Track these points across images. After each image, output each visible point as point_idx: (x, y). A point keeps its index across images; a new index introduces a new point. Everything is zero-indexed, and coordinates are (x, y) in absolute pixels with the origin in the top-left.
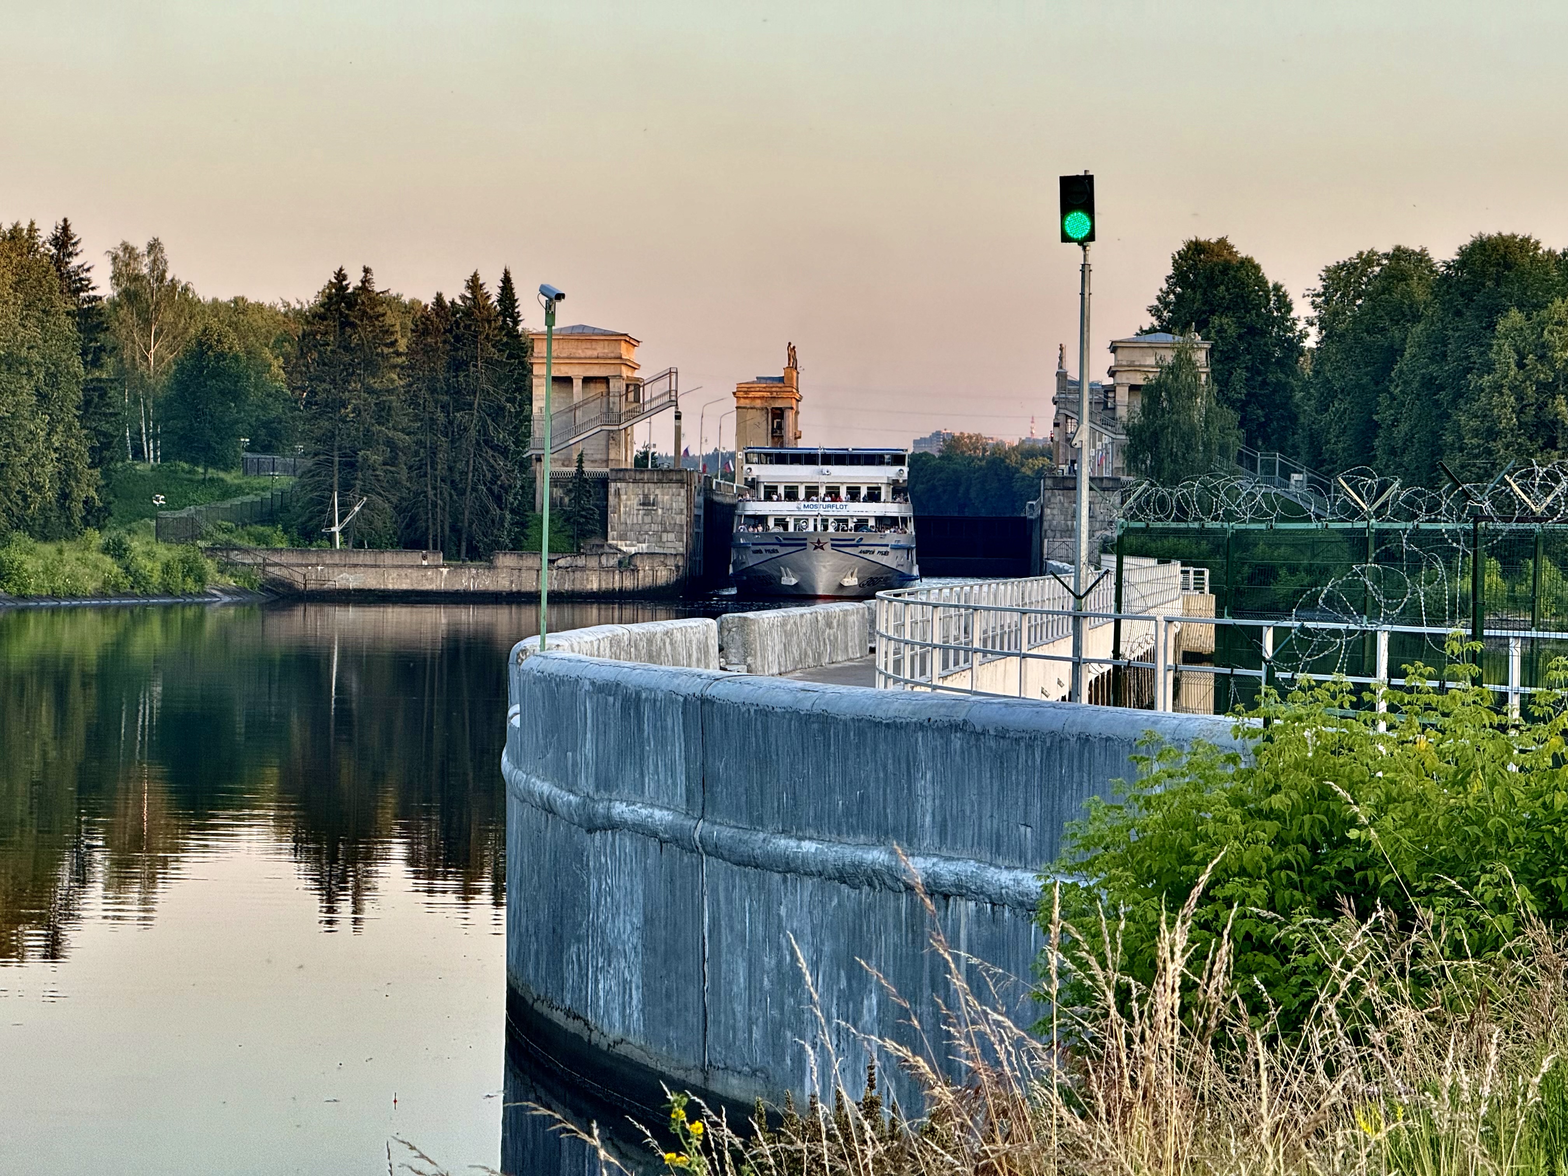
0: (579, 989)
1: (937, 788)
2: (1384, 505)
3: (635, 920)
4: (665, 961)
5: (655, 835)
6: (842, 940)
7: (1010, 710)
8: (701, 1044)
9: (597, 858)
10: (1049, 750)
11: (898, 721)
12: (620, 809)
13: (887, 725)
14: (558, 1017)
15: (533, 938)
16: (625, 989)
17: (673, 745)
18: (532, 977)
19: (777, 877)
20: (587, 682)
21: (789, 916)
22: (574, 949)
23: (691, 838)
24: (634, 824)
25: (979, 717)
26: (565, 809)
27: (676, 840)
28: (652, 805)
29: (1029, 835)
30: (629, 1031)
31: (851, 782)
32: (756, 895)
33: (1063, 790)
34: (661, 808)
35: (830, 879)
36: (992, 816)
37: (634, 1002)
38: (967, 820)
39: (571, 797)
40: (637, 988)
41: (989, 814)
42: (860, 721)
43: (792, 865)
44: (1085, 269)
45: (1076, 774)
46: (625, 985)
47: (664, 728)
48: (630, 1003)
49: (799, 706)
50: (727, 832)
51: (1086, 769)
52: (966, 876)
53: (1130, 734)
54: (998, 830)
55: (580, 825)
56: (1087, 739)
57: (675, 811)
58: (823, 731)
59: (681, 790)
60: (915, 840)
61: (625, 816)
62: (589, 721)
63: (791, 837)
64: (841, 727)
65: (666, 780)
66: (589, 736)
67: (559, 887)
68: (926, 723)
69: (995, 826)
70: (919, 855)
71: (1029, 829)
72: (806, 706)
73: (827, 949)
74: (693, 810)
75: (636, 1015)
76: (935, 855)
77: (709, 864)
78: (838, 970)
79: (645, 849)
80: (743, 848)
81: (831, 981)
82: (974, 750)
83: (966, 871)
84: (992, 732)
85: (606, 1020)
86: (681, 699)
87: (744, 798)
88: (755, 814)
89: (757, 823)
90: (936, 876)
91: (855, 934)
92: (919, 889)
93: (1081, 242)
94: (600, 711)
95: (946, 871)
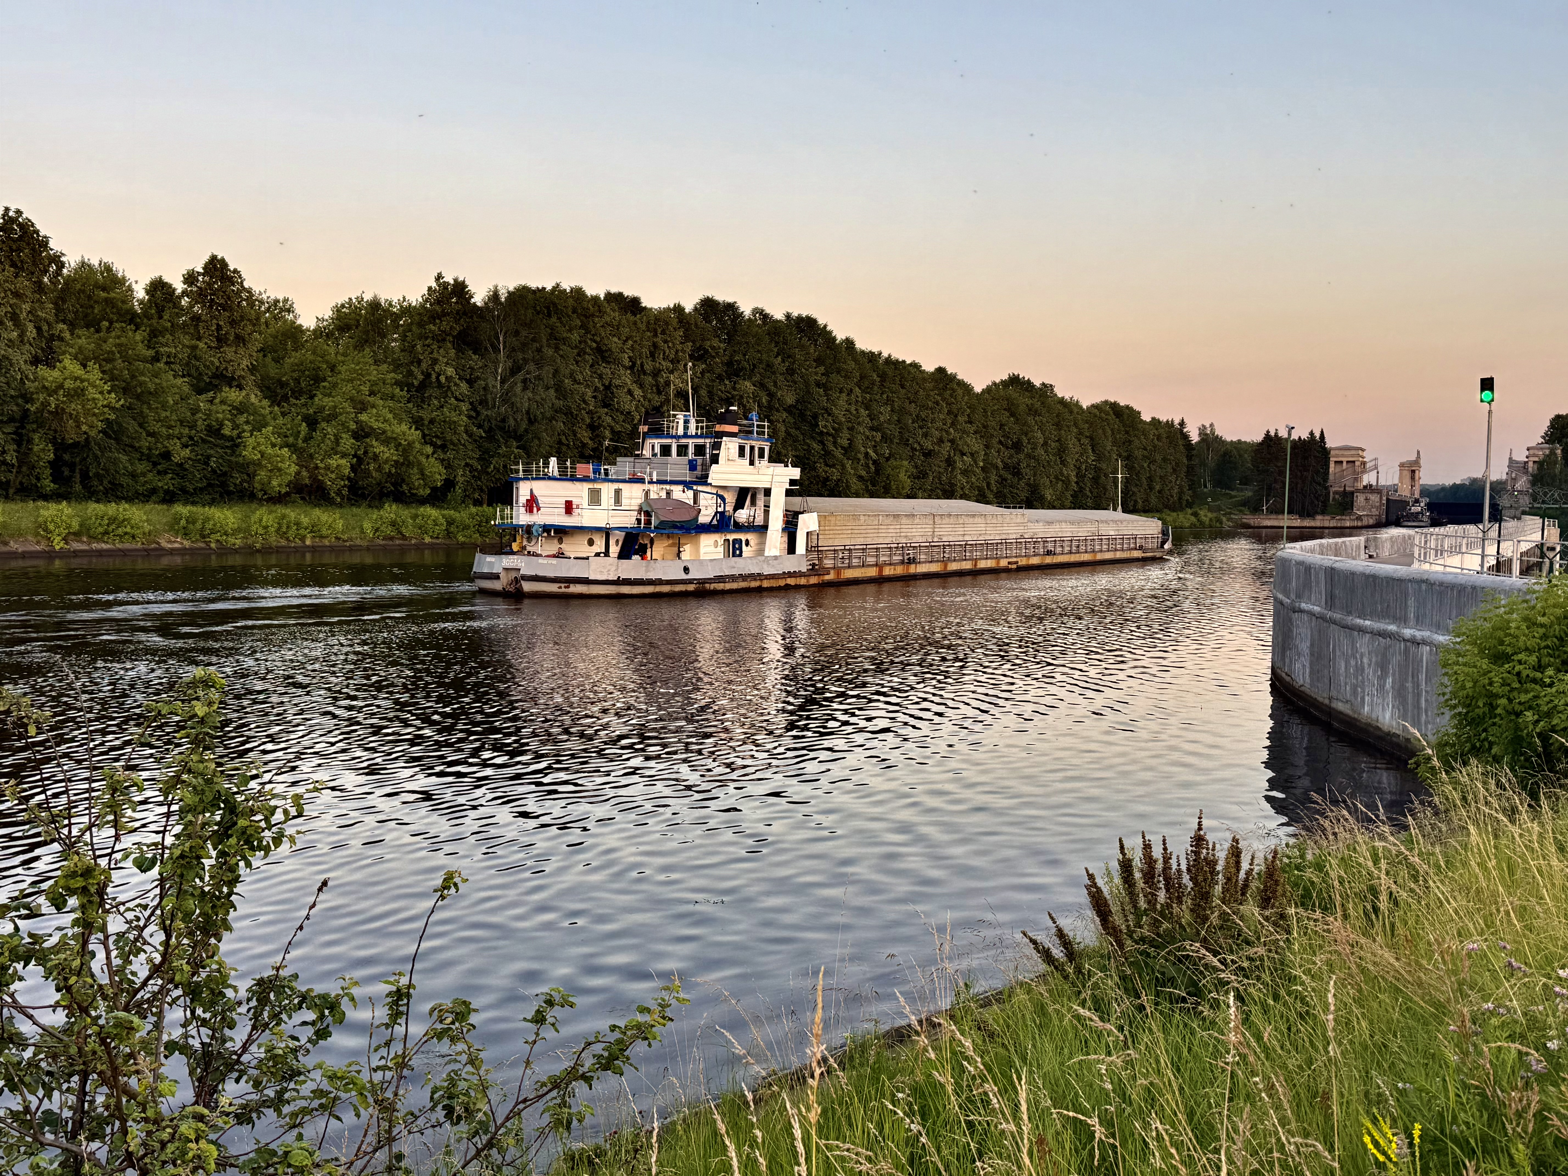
0: (1290, 666)
1: (1416, 604)
3: (1308, 644)
4: (1317, 660)
5: (1315, 615)
6: (1379, 657)
8: (1329, 690)
9: (1296, 622)
10: (1460, 591)
11: (1402, 579)
12: (1304, 606)
13: (1398, 581)
14: (1284, 675)
15: (1277, 647)
17: (1321, 584)
18: (1278, 661)
19: (1356, 633)
21: (1360, 647)
22: (1290, 653)
23: (1326, 617)
24: (1308, 611)
25: (1432, 578)
26: (1286, 604)
27: (1321, 618)
28: (1314, 605)
30: (1305, 682)
31: (1384, 600)
32: (1349, 639)
33: (1465, 606)
34: (1317, 606)
35: (1375, 635)
36: (1437, 615)
38: (1427, 616)
39: (1288, 600)
40: (1308, 668)
42: (1387, 578)
43: (1361, 629)
44: (1490, 412)
45: (1471, 601)
46: (1304, 666)
47: (1318, 578)
48: (1306, 673)
49: (1365, 572)
50: (1339, 616)
51: (1475, 599)
52: (1426, 637)
53: (1494, 586)
55: (1291, 610)
56: (1476, 588)
57: (1321, 607)
58: (1374, 581)
59: (1323, 600)
60: (1407, 623)
61: (1305, 608)
62: (1294, 574)
63: (1361, 619)
64: (1380, 580)
65: (1319, 596)
66: (1294, 580)
67: (1284, 631)
68: (1412, 581)
69: (1438, 619)
70: (1408, 628)
71: (1451, 621)
72: (1367, 572)
73: (1374, 660)
74: (1327, 607)
75: (1307, 677)
76: (1414, 628)
77: (1333, 626)
78: (1378, 667)
79: (1311, 619)
80: (1344, 622)
81: (1375, 672)
82: (1430, 590)
84: (1438, 584)
85: (1298, 678)
86: (1324, 568)
87: (1345, 604)
88: (1349, 610)
89: (1349, 613)
90: (1414, 636)
91: (1384, 655)
92: (1408, 641)
93: (1489, 403)
94: (1298, 571)
95: (1419, 634)
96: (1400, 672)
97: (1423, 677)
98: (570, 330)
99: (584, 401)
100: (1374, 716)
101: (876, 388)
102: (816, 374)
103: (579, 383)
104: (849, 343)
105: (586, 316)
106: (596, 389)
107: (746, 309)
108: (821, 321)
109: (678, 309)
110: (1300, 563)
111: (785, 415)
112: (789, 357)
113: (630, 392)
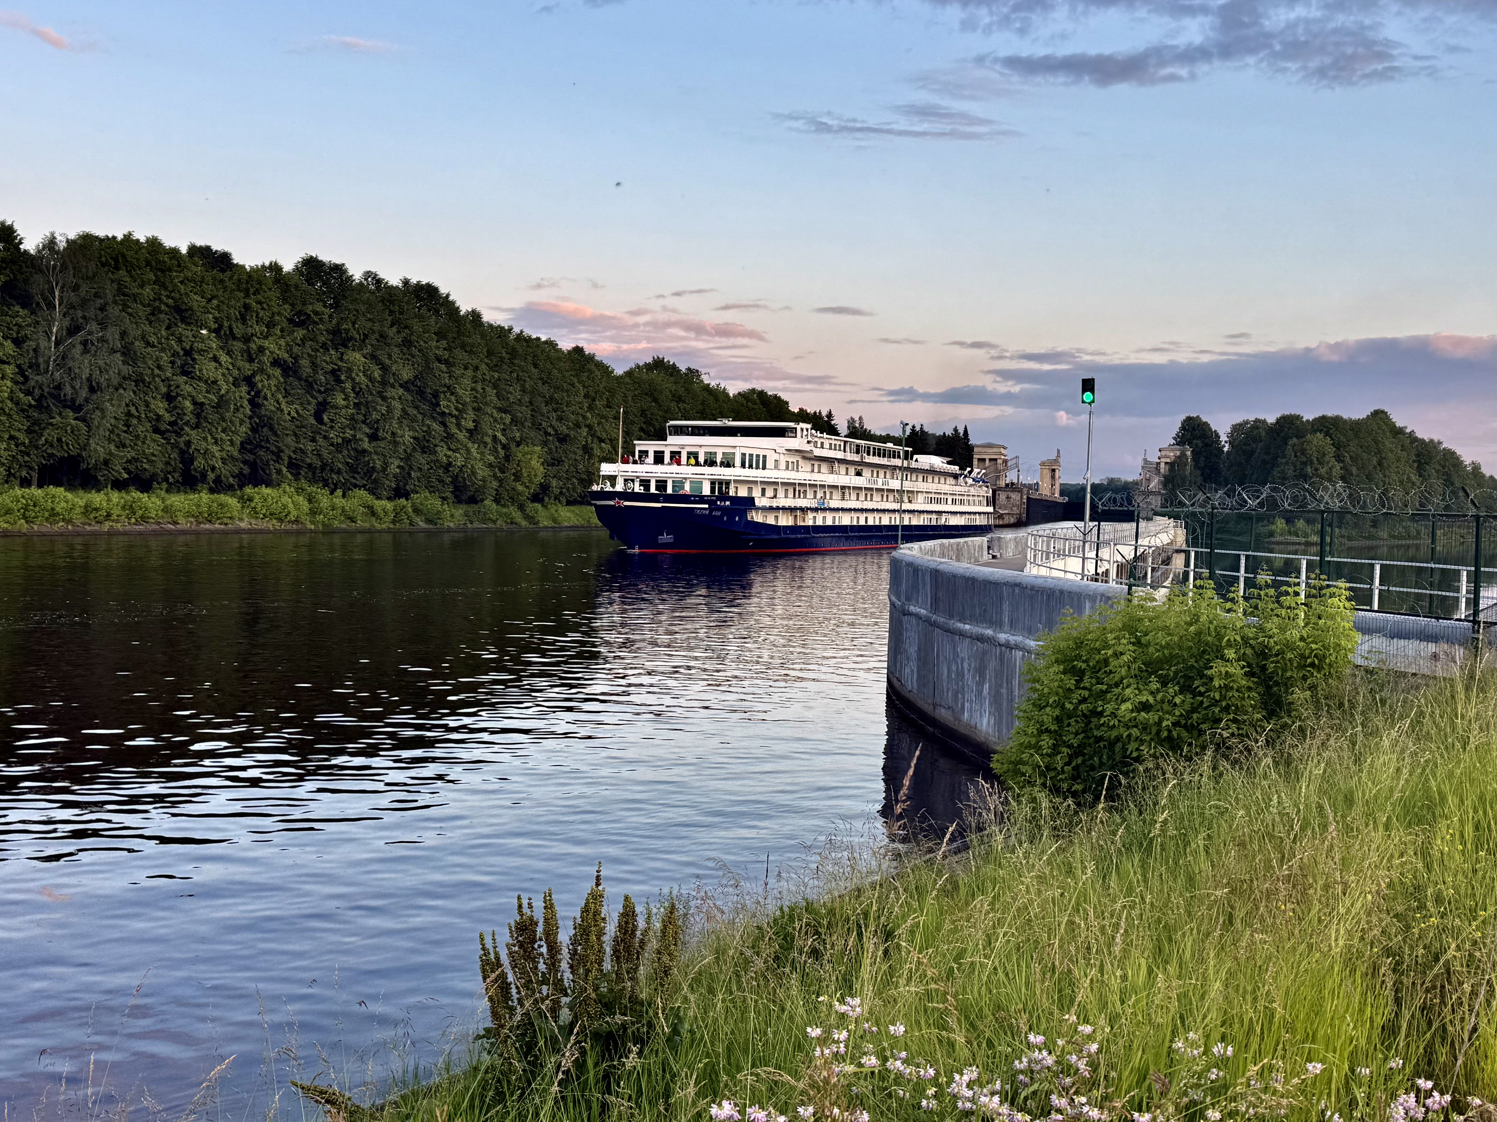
1: (1010, 608)
3: (915, 648)
4: (924, 664)
5: (922, 618)
6: (978, 662)
8: (933, 698)
9: (906, 625)
10: (1049, 595)
12: (911, 608)
13: (994, 583)
17: (927, 587)
19: (957, 637)
21: (961, 652)
24: (915, 614)
26: (898, 607)
28: (921, 607)
30: (913, 689)
31: (981, 604)
32: (951, 643)
34: (923, 609)
35: (974, 639)
36: (1028, 620)
38: (1020, 620)
40: (915, 671)
42: (985, 580)
43: (962, 633)
44: (1090, 414)
46: (912, 671)
48: (913, 678)
50: (942, 620)
52: (1019, 642)
57: (927, 610)
59: (929, 603)
60: (1002, 627)
61: (913, 611)
62: (904, 576)
63: (962, 623)
64: (979, 583)
66: (904, 581)
68: (1006, 583)
69: (1029, 623)
70: (1003, 632)
71: (1041, 626)
72: (968, 574)
73: (973, 665)
74: (932, 610)
75: (915, 684)
76: (1008, 633)
77: (937, 630)
78: (976, 673)
79: (919, 623)
80: (947, 626)
81: (974, 677)
82: (1023, 594)
84: (1029, 588)
85: (908, 685)
86: (930, 570)
87: (947, 607)
88: (951, 613)
89: (951, 616)
90: (1008, 641)
91: (982, 660)
92: (1003, 645)
93: (1090, 403)
94: (908, 572)
95: (1013, 639)
96: (996, 678)
97: (1016, 683)
98: (142, 286)
99: (159, 367)
100: (973, 723)
101: (505, 367)
102: (438, 348)
103: (153, 346)
104: (475, 315)
105: (162, 269)
106: (175, 354)
107: (356, 273)
108: (443, 290)
109: (275, 268)
110: (910, 564)
111: (401, 391)
112: (406, 327)
113: (215, 359)
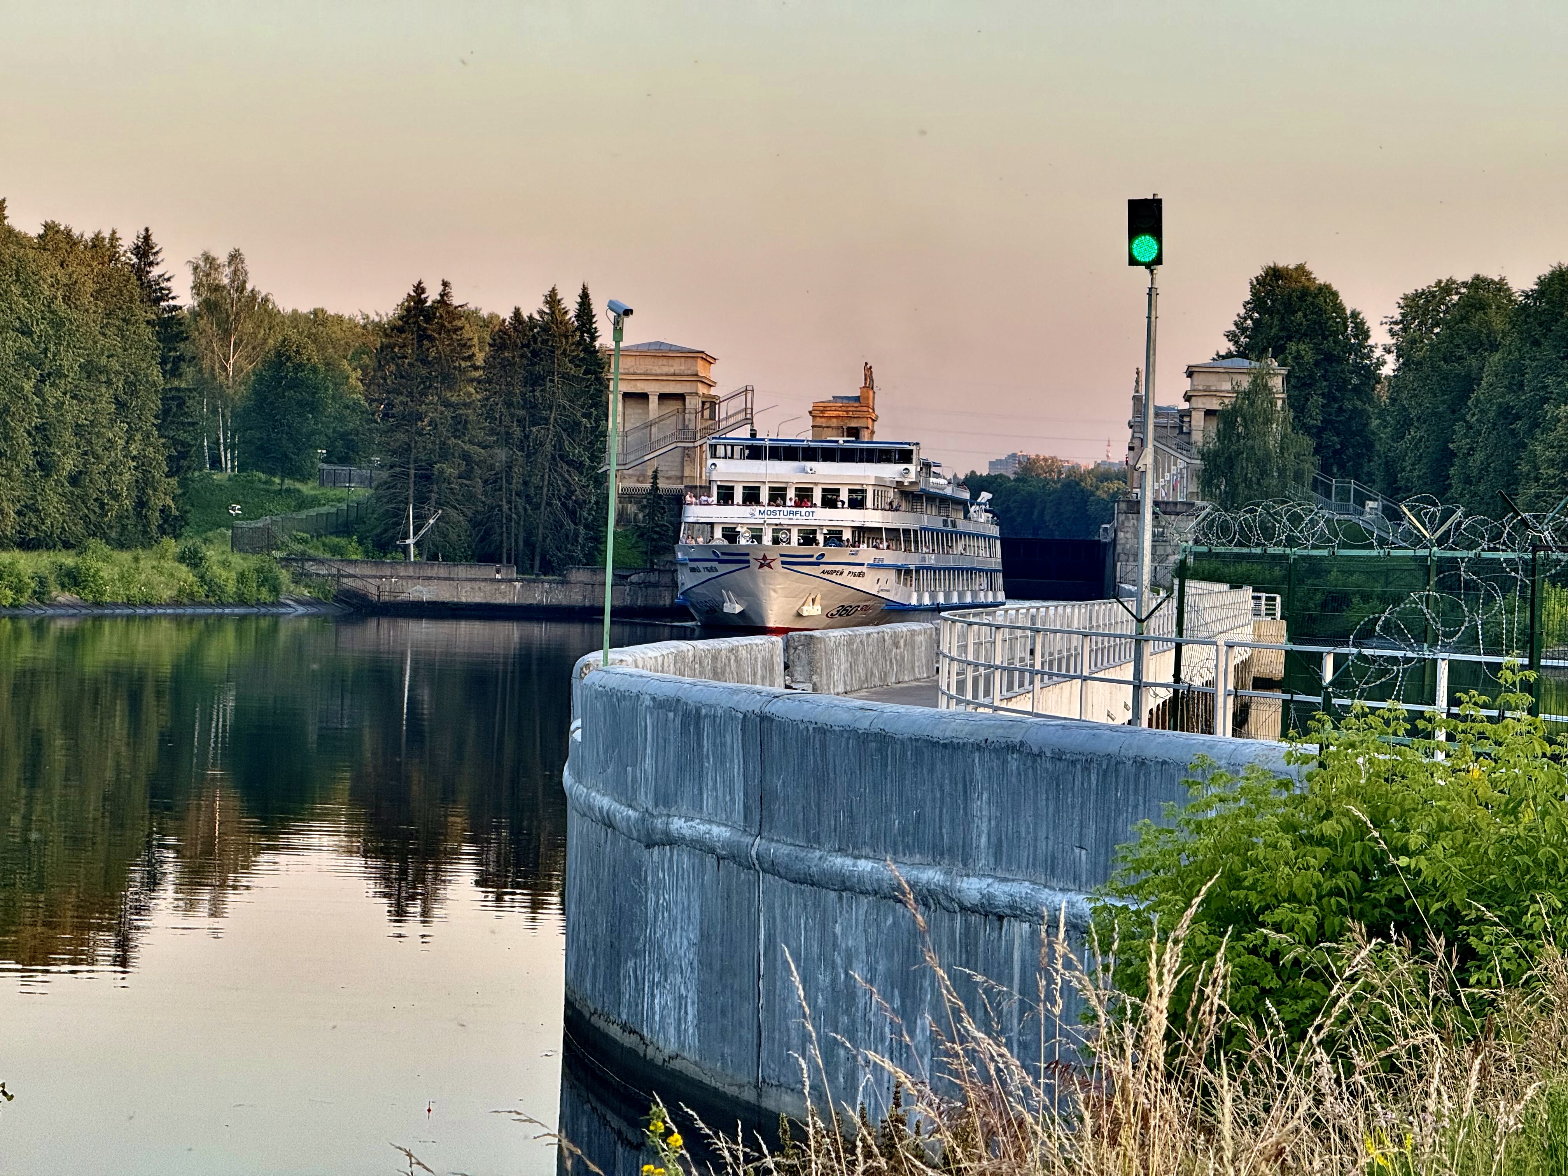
0: (635, 1004)
1: (993, 809)
2: (1447, 534)
3: (692, 936)
4: (721, 978)
5: (712, 851)
6: (896, 959)
7: (1067, 732)
8: (755, 1059)
9: (655, 874)
10: (1105, 771)
11: (955, 741)
12: (679, 825)
13: (945, 746)
14: (615, 1031)
15: (591, 952)
16: (680, 1004)
17: (732, 761)
18: (589, 992)
19: (833, 895)
20: (648, 697)
21: (844, 934)
22: (631, 964)
23: (748, 855)
24: (692, 840)
25: (1035, 738)
26: (624, 824)
27: (732, 857)
28: (710, 822)
29: (1084, 858)
30: (684, 1046)
31: (907, 802)
32: (812, 912)
33: (1119, 812)
34: (719, 824)
35: (885, 898)
36: (1047, 838)
37: (690, 1017)
38: (1022, 841)
39: (631, 812)
40: (693, 1003)
41: (1044, 836)
42: (917, 740)
43: (848, 884)
44: (1152, 292)
45: (1131, 798)
46: (680, 998)
47: (723, 745)
48: (686, 1019)
49: (857, 725)
50: (785, 850)
51: (1142, 792)
52: (1021, 898)
53: (1187, 758)
54: (1053, 852)
55: (639, 841)
56: (1143, 763)
57: (733, 827)
58: (881, 750)
59: (739, 807)
60: (971, 861)
61: (684, 831)
62: (649, 736)
63: (847, 856)
64: (898, 747)
65: (724, 796)
66: (649, 751)
67: (617, 903)
68: (983, 744)
69: (1050, 848)
70: (974, 875)
71: (1084, 852)
72: (863, 725)
73: (881, 967)
74: (750, 827)
75: (691, 1031)
76: (989, 876)
77: (766, 880)
78: (892, 988)
79: (702, 864)
80: (799, 866)
82: (1030, 772)
83: (1020, 893)
84: (1048, 754)
85: (661, 1035)
86: (741, 716)
87: (801, 816)
88: (812, 832)
89: (814, 840)
90: (990, 897)
91: (910, 953)
92: (973, 910)
93: (1149, 266)
95: (1001, 892)
110: (665, 704)
